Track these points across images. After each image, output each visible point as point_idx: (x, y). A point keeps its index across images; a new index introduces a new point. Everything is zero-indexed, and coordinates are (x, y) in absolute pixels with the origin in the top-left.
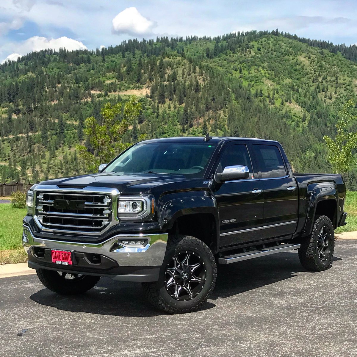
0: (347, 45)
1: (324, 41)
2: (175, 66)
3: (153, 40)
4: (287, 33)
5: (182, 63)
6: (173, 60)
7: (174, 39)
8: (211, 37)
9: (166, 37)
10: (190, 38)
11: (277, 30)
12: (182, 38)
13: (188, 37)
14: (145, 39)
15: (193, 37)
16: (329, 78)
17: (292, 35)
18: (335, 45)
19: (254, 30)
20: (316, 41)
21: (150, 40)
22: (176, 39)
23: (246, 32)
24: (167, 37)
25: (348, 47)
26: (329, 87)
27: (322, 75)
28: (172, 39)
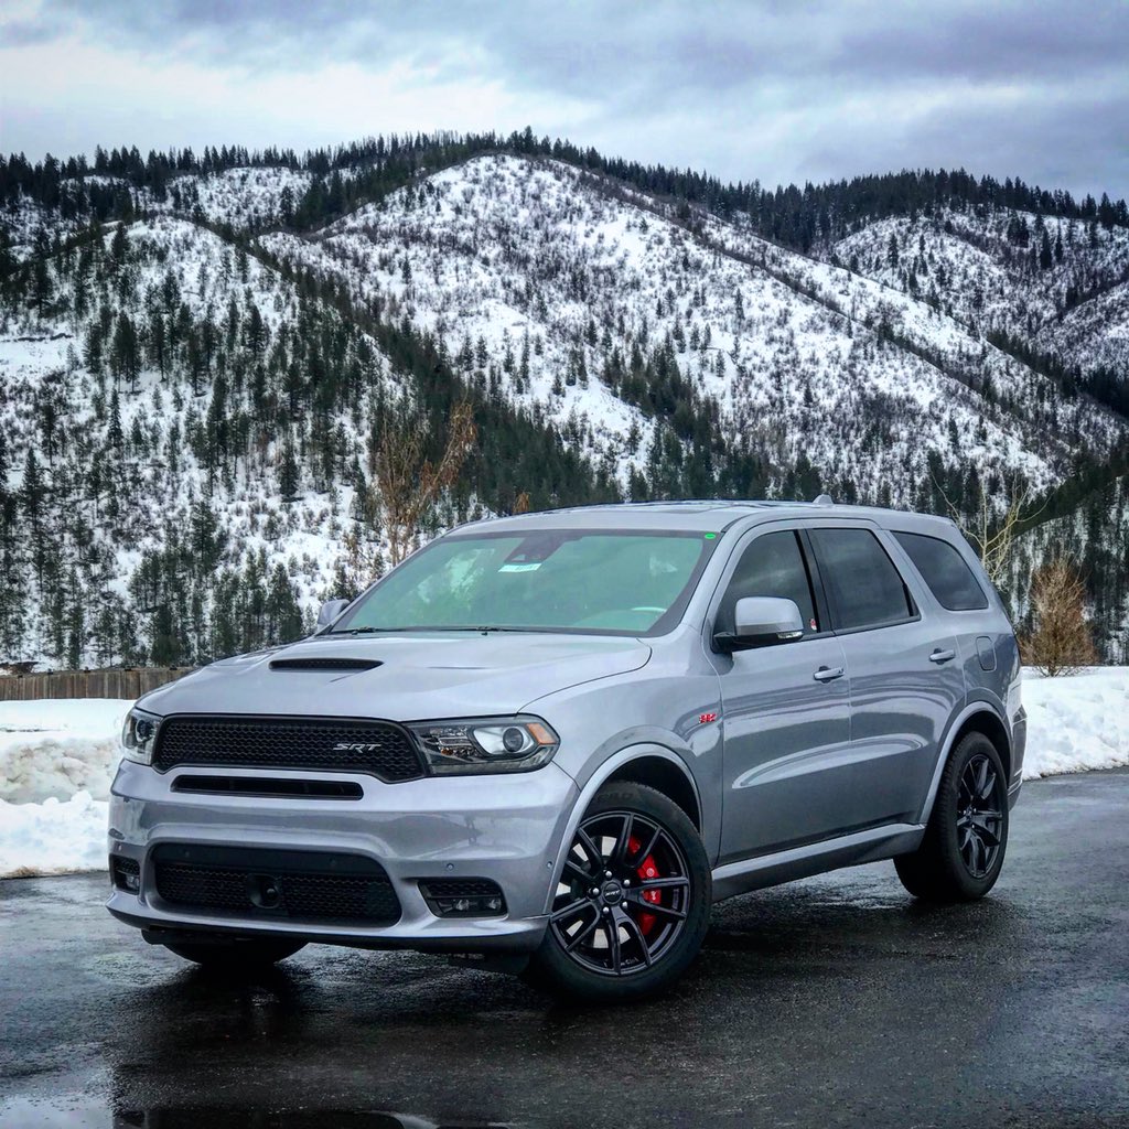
0: (770, 187)
1: (689, 171)
2: (172, 254)
3: (82, 160)
4: (563, 141)
5: (199, 246)
6: (163, 234)
7: (163, 157)
8: (295, 153)
9: (129, 150)
10: (220, 153)
11: (528, 130)
12: (188, 153)
13: (210, 149)
14: (53, 157)
15: (229, 149)
16: (712, 302)
17: (578, 148)
18: (727, 186)
19: (446, 130)
20: (661, 170)
21: (72, 161)
22: (167, 156)
23: (419, 137)
24: (135, 150)
25: (770, 195)
26: (715, 332)
27: (688, 289)
28: (152, 155)
